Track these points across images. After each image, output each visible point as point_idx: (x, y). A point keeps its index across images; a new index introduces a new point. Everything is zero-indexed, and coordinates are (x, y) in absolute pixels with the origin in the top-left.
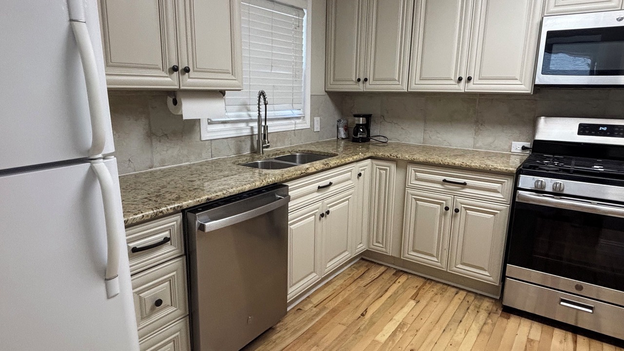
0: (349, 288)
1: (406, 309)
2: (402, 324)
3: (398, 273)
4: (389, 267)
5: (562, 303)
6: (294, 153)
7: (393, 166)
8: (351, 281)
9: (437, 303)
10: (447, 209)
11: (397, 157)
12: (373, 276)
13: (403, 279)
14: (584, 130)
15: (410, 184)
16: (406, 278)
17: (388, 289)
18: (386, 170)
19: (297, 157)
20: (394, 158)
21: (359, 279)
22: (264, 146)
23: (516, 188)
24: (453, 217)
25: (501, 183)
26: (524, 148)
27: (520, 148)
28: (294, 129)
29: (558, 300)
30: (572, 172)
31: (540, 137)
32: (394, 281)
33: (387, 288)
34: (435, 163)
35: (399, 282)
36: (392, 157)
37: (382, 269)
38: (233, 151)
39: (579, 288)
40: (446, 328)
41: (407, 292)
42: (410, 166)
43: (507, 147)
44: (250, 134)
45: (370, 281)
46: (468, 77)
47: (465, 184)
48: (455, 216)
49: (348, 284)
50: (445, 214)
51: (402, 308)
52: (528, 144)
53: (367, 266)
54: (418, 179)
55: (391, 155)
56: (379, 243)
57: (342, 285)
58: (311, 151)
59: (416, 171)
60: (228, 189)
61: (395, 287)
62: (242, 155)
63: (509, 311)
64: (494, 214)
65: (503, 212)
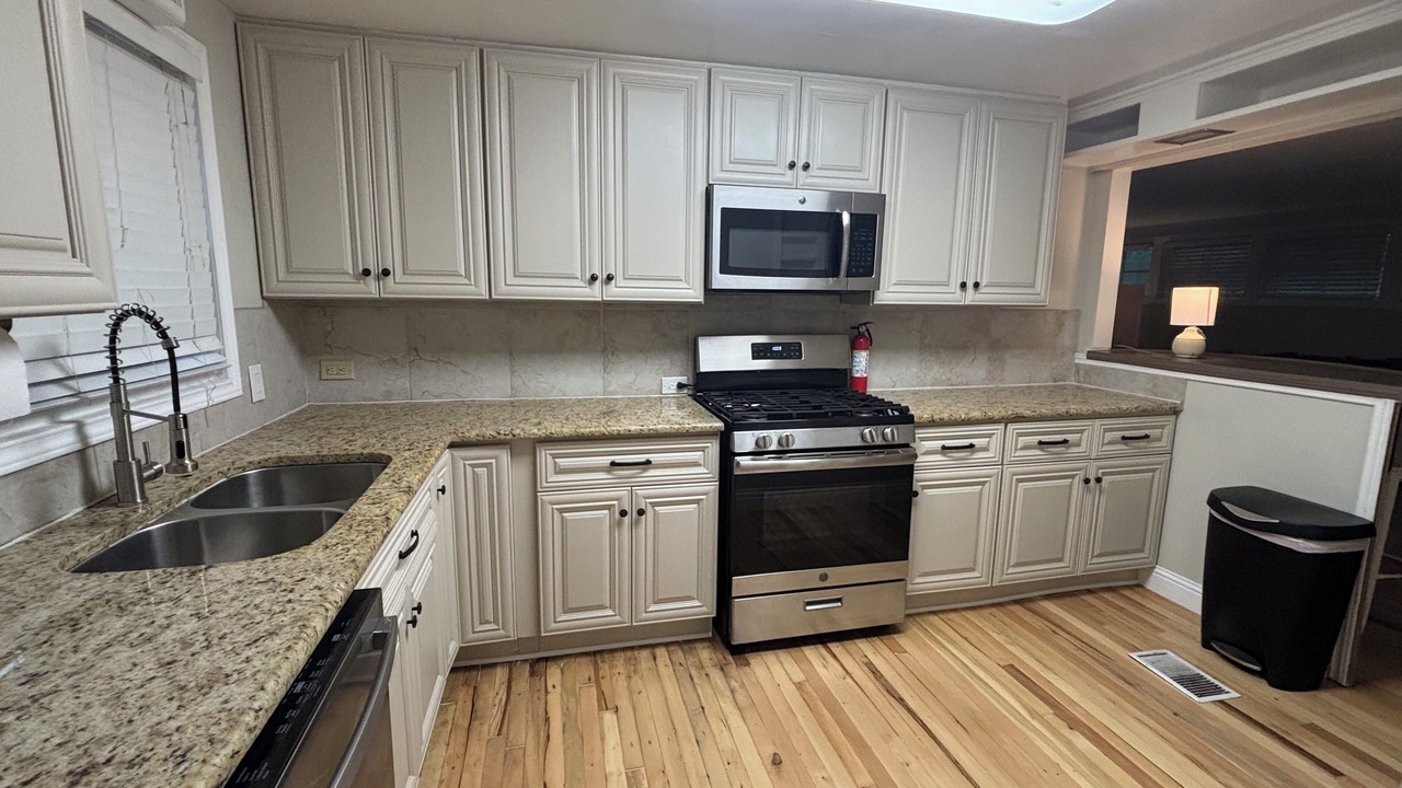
0: (470, 760)
1: (612, 738)
2: (630, 774)
3: (538, 666)
4: (511, 662)
5: (808, 608)
6: (234, 474)
7: (504, 455)
8: (462, 740)
9: (644, 694)
10: (623, 513)
11: (514, 436)
12: (497, 701)
13: (554, 675)
14: (759, 352)
15: (545, 485)
16: (559, 671)
17: (547, 713)
18: (488, 466)
19: (251, 480)
20: (507, 437)
21: (476, 723)
22: (145, 474)
23: (727, 455)
24: (634, 524)
25: (703, 449)
26: (680, 386)
27: (675, 387)
28: (205, 405)
29: (802, 605)
30: (794, 416)
31: (706, 366)
32: (543, 691)
33: (542, 711)
34: (593, 435)
35: (554, 687)
36: (502, 437)
37: (500, 675)
38: (21, 520)
39: (824, 577)
40: (695, 735)
41: (583, 700)
42: (542, 449)
43: (655, 387)
44: (78, 446)
45: (500, 716)
46: (608, 275)
47: (648, 462)
48: (638, 522)
49: (462, 751)
50: (620, 524)
51: (603, 739)
52: (683, 380)
53: (466, 683)
54: (559, 471)
55: (499, 433)
56: (488, 622)
57: (447, 761)
58: (288, 458)
59: (555, 456)
60: (252, 698)
61: (555, 699)
62: (59, 526)
63: (742, 651)
64: (697, 502)
65: (711, 495)
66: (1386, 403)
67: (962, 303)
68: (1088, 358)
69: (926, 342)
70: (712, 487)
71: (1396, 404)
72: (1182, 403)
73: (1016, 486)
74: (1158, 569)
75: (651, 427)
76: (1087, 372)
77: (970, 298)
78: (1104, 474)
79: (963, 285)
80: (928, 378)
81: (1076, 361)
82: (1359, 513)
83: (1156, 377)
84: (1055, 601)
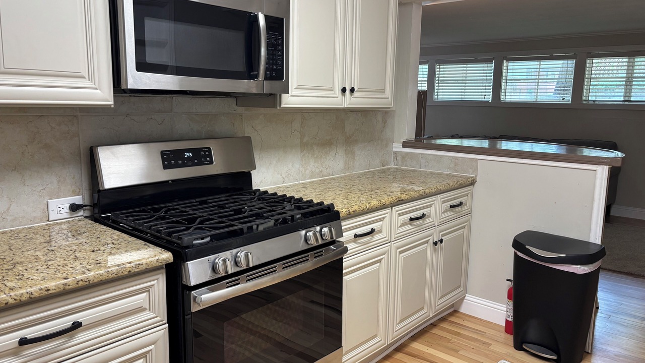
14: (169, 160)
25: (147, 290)
26: (74, 208)
27: (67, 209)
43: (39, 214)
47: (77, 326)
52: (78, 200)
65: (160, 343)
66: (603, 169)
67: (343, 106)
68: (404, 146)
69: (305, 140)
70: (162, 333)
71: (609, 168)
72: (476, 176)
73: (399, 256)
74: (468, 297)
75: (79, 277)
76: (403, 158)
77: (347, 102)
78: (443, 235)
79: (344, 90)
80: (307, 172)
81: (394, 150)
82: (592, 240)
83: (456, 158)
84: (420, 340)
